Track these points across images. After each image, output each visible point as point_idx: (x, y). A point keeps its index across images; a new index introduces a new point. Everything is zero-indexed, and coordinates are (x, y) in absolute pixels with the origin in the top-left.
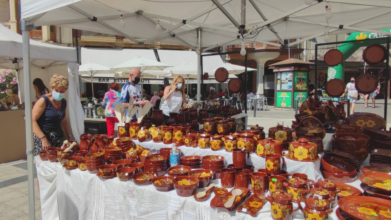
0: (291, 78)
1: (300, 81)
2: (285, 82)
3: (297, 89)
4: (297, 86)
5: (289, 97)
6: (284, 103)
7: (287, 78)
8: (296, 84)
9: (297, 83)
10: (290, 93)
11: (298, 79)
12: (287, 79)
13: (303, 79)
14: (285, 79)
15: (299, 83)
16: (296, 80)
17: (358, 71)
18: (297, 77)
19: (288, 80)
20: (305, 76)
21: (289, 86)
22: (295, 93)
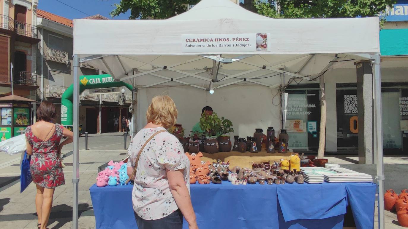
0: (11, 114)
1: (21, 117)
2: (5, 117)
3: (18, 124)
4: (17, 121)
5: (8, 132)
6: (4, 137)
7: (7, 113)
8: (16, 120)
9: (17, 118)
10: (10, 129)
11: (18, 115)
12: (6, 115)
13: (25, 115)
14: (5, 115)
15: (20, 119)
16: (15, 116)
17: (95, 108)
18: (16, 113)
19: (8, 115)
20: (26, 112)
21: (9, 122)
22: (15, 128)
